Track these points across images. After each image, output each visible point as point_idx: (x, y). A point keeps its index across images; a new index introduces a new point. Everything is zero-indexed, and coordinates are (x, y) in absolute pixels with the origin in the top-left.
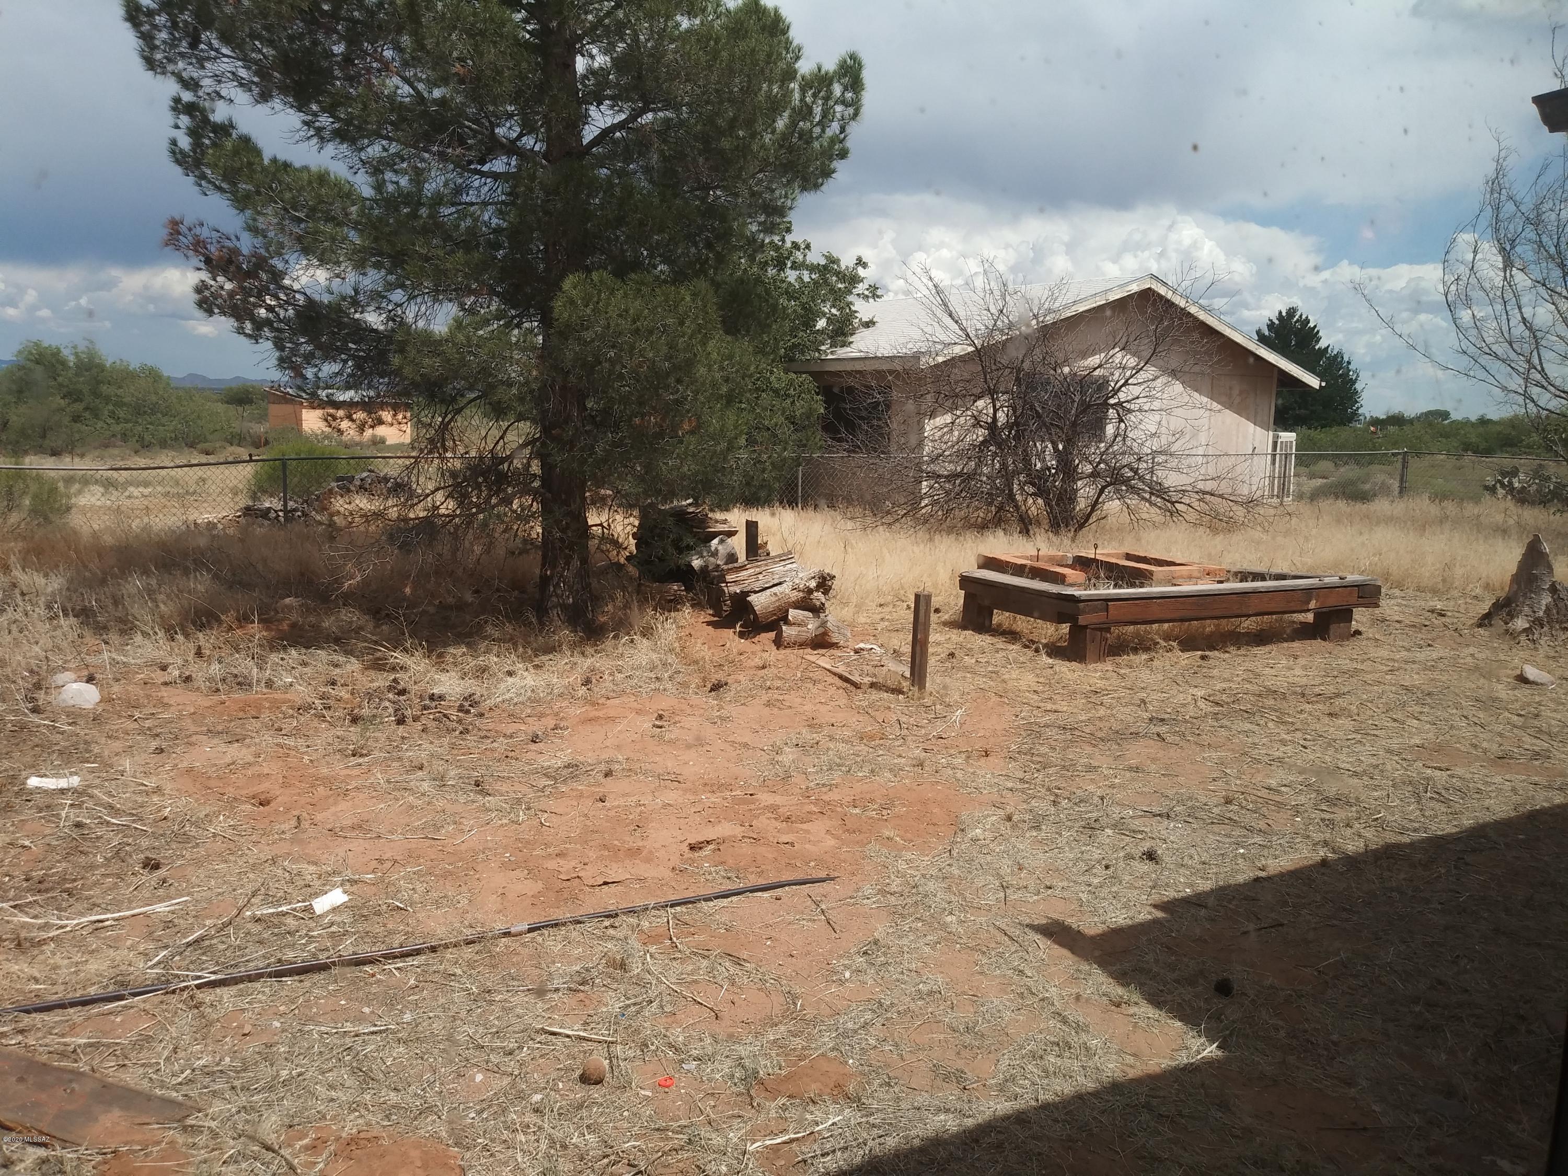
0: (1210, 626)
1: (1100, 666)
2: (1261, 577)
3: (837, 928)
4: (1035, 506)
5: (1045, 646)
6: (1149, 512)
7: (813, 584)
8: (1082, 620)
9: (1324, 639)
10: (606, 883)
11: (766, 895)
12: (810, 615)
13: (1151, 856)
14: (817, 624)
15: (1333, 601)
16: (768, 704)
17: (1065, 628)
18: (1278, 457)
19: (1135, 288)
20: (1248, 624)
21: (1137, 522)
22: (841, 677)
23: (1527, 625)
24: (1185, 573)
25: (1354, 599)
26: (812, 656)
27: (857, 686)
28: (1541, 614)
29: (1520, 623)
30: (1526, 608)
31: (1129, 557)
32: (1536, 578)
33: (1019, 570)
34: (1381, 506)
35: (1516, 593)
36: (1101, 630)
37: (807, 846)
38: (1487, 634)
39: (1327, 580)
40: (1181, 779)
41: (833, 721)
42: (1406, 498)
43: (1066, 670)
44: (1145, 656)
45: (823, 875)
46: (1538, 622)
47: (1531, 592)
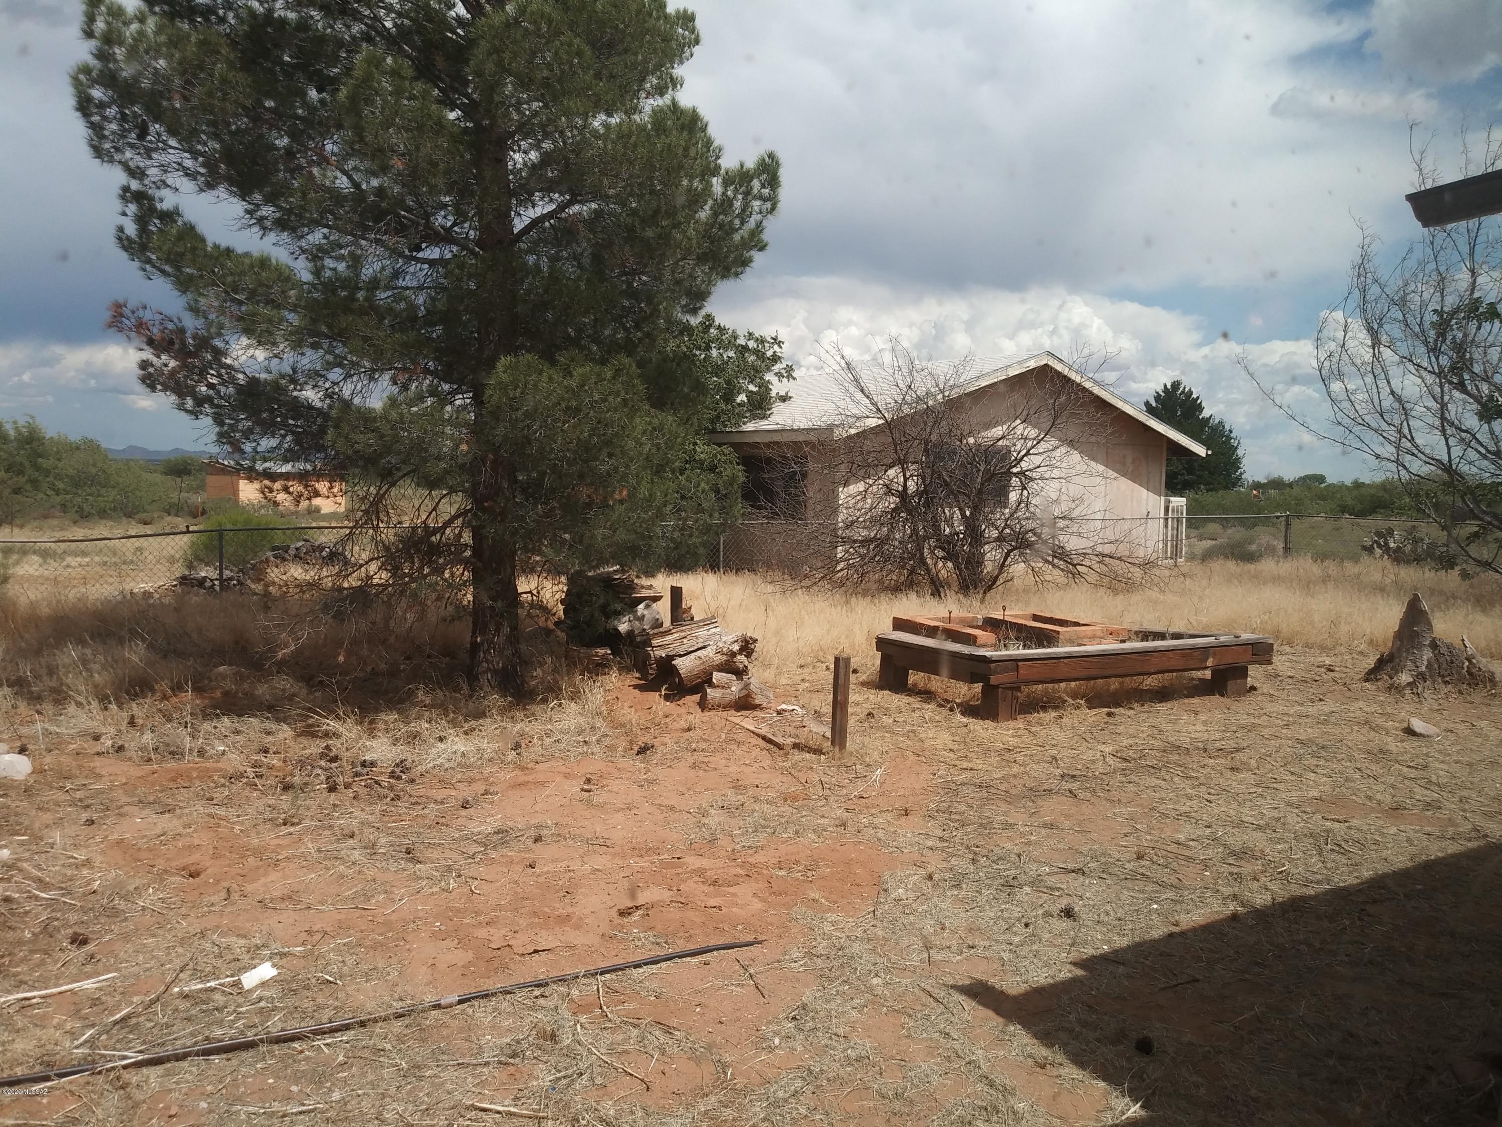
0: (1114, 684)
1: (1012, 724)
2: (1161, 636)
3: (765, 992)
4: (945, 569)
5: (959, 705)
6: (1054, 575)
7: (736, 648)
8: (994, 680)
9: (1223, 695)
10: (536, 951)
11: (695, 960)
12: (734, 677)
13: (1068, 913)
14: (740, 686)
15: (1229, 659)
16: (694, 766)
17: (978, 687)
18: (1170, 521)
19: (1032, 364)
20: (1150, 682)
21: (1040, 583)
22: (764, 738)
23: (1411, 680)
24: (1090, 634)
25: (1249, 656)
26: (736, 717)
27: (779, 746)
28: (1424, 668)
29: (1405, 678)
30: (1409, 663)
31: (1036, 618)
32: (1417, 635)
33: (931, 632)
34: (1267, 566)
35: (1399, 649)
36: (1012, 689)
37: (734, 910)
38: (1374, 688)
39: (1222, 639)
40: (1094, 835)
41: (758, 782)
42: (1289, 558)
43: (981, 728)
44: (1054, 714)
45: (750, 938)
46: (1421, 677)
47: (1414, 648)
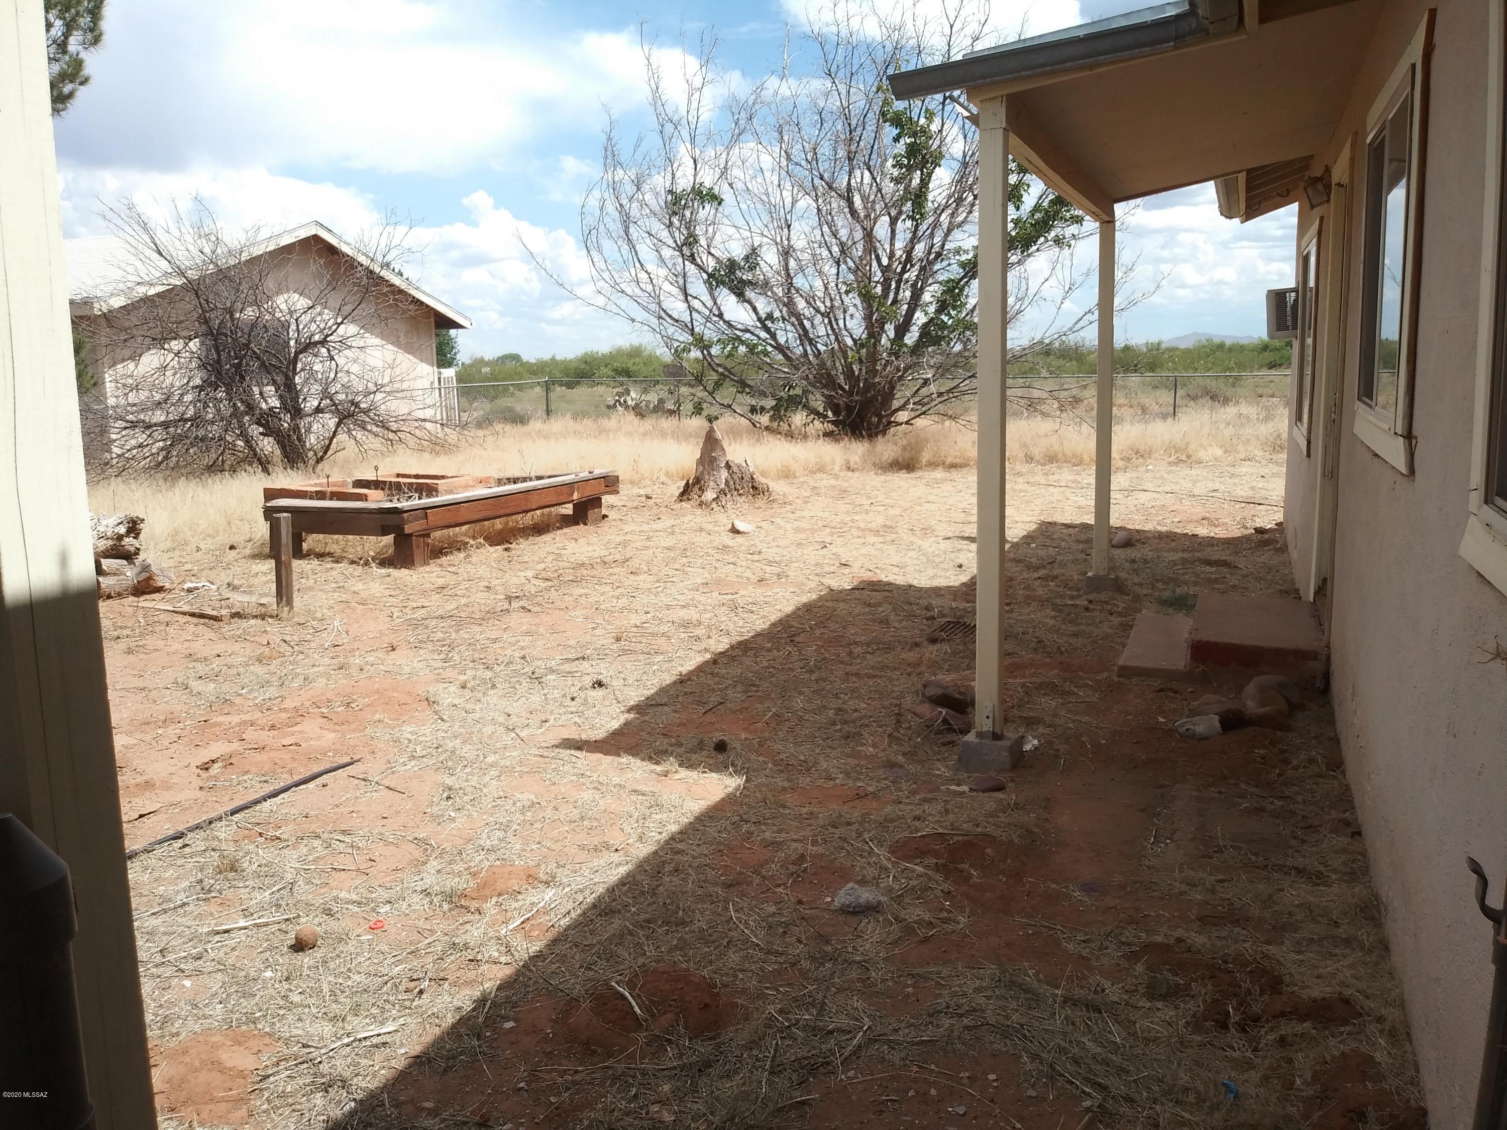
0: (498, 524)
1: (427, 568)
2: (525, 480)
3: (403, 791)
5: (374, 559)
7: (122, 530)
8: (408, 529)
9: (585, 524)
10: (141, 816)
11: (311, 785)
12: (125, 562)
13: (600, 684)
14: (136, 570)
15: (589, 492)
16: (129, 651)
17: (389, 539)
18: (443, 390)
19: (303, 234)
20: (527, 520)
22: (193, 615)
23: (715, 496)
24: (464, 483)
25: (602, 488)
26: (145, 602)
27: (216, 619)
28: (723, 486)
29: (709, 495)
30: (712, 483)
31: (398, 475)
32: (715, 459)
33: (320, 495)
35: (702, 473)
36: (423, 536)
37: (312, 743)
38: (689, 506)
39: (581, 475)
40: (569, 633)
41: (219, 652)
42: (552, 420)
43: (401, 574)
44: (462, 555)
45: (347, 759)
46: (723, 492)
47: (713, 470)
